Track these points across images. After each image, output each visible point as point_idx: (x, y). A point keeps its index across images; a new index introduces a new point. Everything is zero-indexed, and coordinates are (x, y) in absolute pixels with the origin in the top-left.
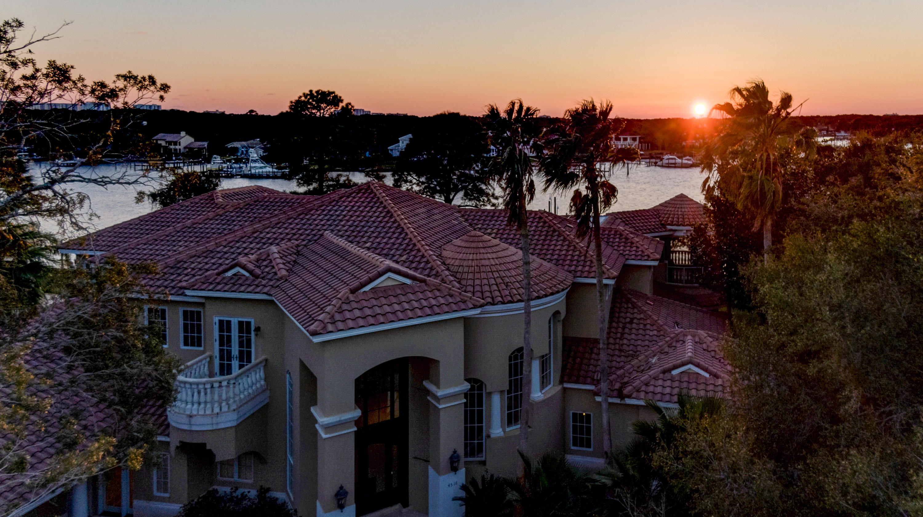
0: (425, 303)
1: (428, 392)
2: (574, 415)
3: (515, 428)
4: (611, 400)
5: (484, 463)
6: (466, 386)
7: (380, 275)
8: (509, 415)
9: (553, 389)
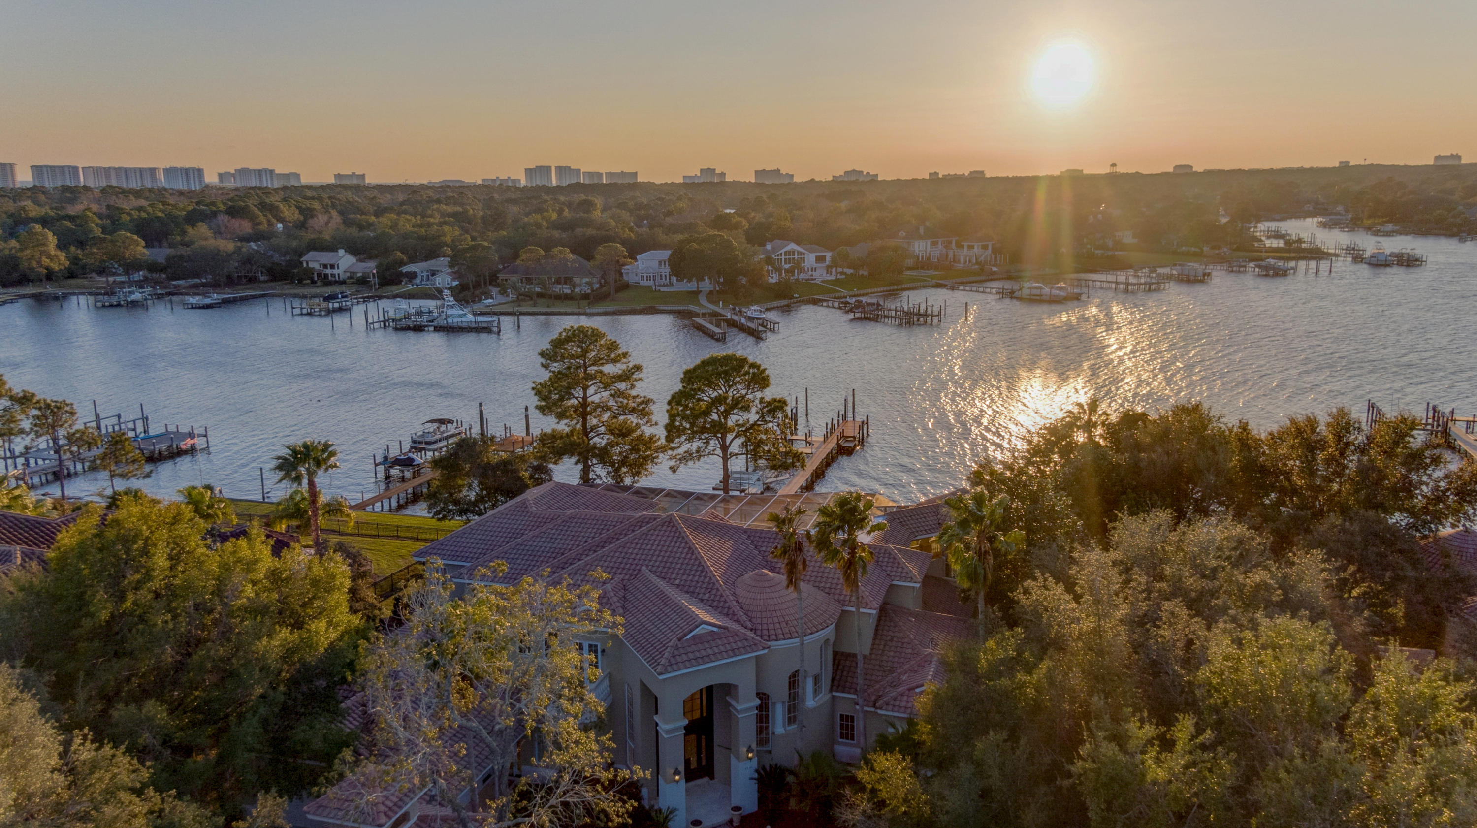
0: (728, 647)
1: (730, 705)
2: (842, 716)
3: (793, 727)
4: (866, 708)
5: (770, 752)
6: (758, 702)
7: (697, 627)
8: (789, 718)
9: (824, 697)
